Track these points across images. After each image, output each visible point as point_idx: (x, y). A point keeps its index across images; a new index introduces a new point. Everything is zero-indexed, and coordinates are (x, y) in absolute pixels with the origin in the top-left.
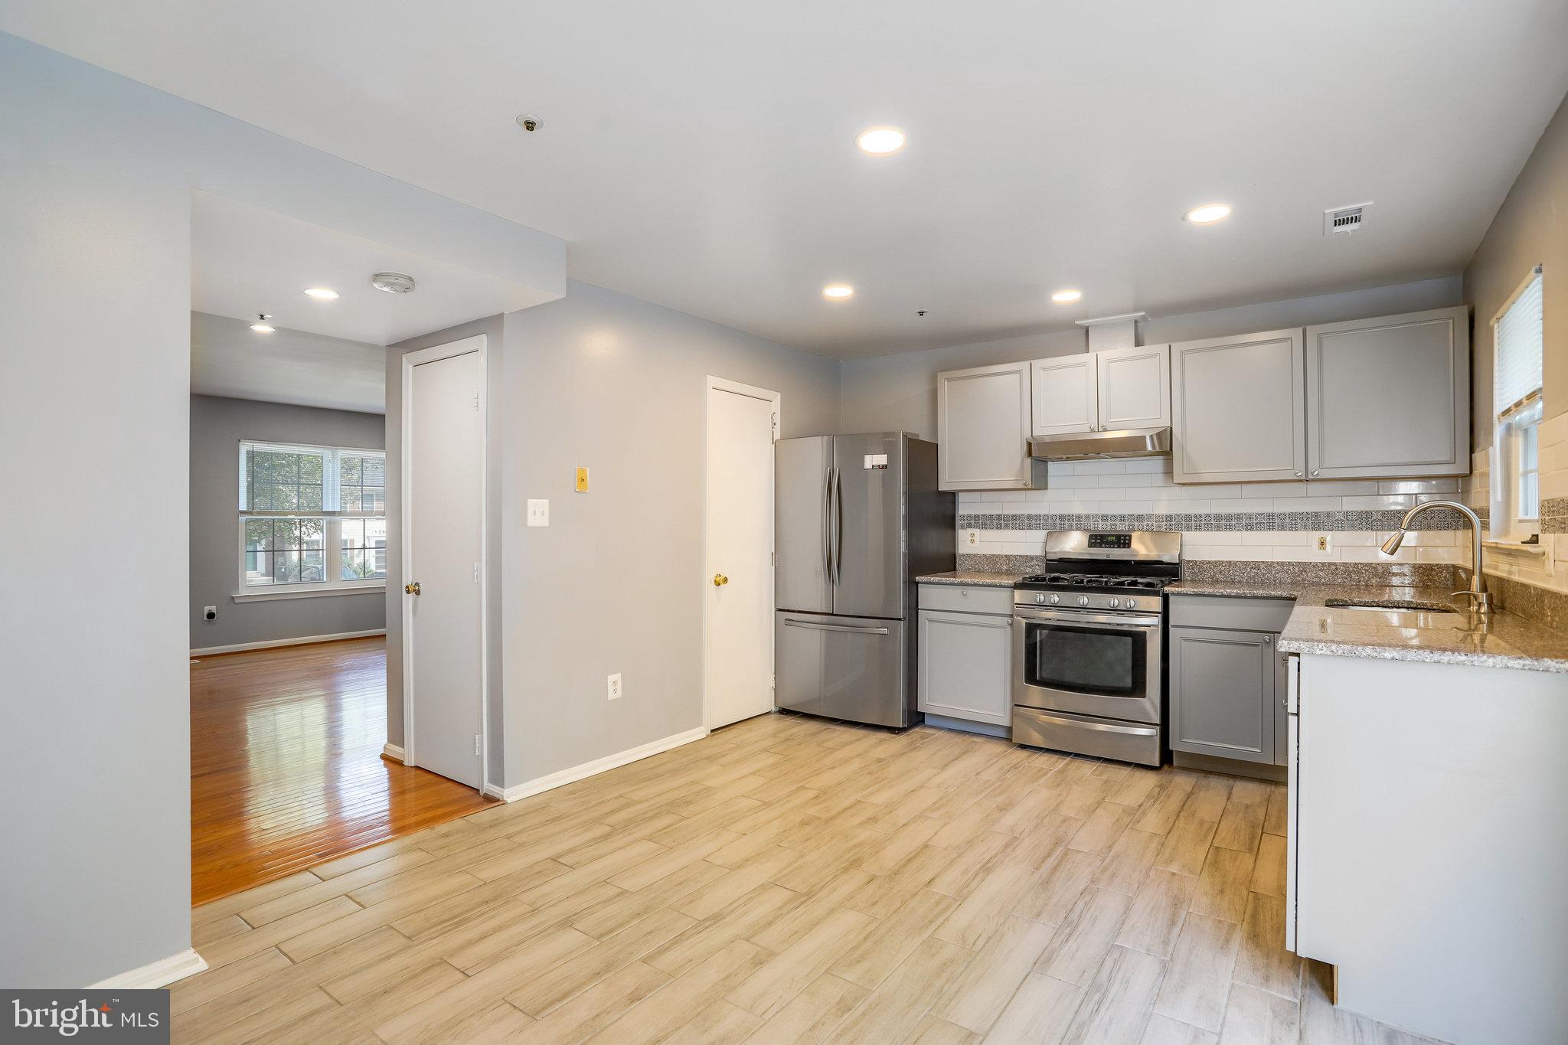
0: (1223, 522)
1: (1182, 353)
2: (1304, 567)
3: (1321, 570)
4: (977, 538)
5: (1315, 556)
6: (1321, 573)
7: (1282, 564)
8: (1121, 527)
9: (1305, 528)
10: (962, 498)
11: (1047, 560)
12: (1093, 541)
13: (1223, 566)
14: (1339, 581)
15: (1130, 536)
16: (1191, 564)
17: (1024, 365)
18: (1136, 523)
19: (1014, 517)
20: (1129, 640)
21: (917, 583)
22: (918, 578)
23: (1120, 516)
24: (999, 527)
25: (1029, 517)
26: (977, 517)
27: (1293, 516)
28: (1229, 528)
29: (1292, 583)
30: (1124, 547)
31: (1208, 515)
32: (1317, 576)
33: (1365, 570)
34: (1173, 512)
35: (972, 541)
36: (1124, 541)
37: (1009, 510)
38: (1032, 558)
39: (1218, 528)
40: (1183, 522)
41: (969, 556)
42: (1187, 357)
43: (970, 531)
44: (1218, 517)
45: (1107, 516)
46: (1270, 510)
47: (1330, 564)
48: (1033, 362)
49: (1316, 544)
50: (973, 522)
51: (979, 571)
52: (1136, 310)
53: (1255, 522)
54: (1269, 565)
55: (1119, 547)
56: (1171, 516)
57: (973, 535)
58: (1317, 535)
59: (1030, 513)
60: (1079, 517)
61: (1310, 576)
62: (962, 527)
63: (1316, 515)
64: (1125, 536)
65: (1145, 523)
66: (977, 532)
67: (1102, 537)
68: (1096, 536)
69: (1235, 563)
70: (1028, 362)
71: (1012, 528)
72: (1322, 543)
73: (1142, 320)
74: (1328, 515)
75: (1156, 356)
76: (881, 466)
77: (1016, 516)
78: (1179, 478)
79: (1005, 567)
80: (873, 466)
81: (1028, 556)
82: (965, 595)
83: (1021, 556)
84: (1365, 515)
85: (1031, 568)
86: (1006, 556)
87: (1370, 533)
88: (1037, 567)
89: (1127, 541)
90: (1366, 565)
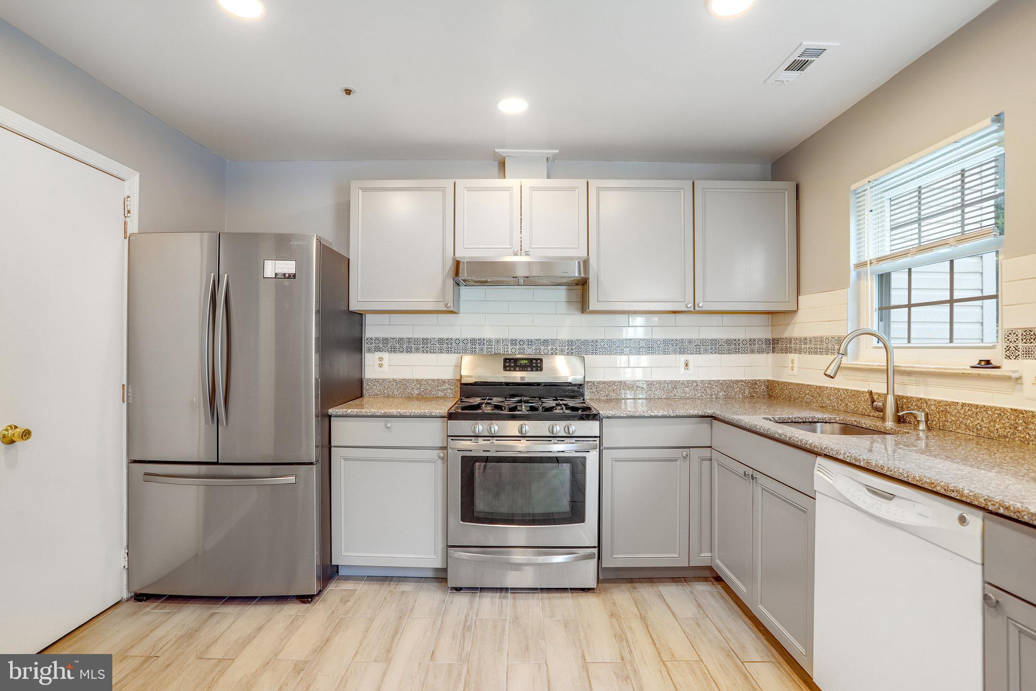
0: (614, 347)
1: (599, 189)
2: (675, 384)
3: (687, 387)
4: (385, 362)
5: (681, 375)
6: (687, 389)
7: (660, 382)
8: (530, 352)
9: (675, 352)
10: (369, 319)
11: (462, 384)
12: (507, 364)
13: (615, 386)
14: (699, 395)
15: (541, 360)
16: (590, 384)
17: (448, 184)
18: (542, 348)
19: (425, 341)
20: (566, 467)
21: (330, 417)
22: (331, 411)
23: (528, 341)
24: (409, 350)
25: (441, 341)
26: (385, 340)
27: (666, 342)
28: (619, 352)
30: (537, 370)
32: (684, 392)
33: (716, 386)
34: (574, 337)
35: (381, 366)
36: (534, 364)
37: (420, 334)
38: (444, 382)
39: (611, 352)
40: (582, 347)
41: (377, 380)
42: (602, 193)
43: (378, 355)
45: (516, 340)
47: (693, 382)
48: (458, 181)
49: (682, 365)
50: (381, 345)
51: (388, 397)
52: (549, 147)
53: (638, 347)
54: (650, 384)
55: (532, 370)
56: (572, 341)
57: (381, 359)
58: (683, 358)
59: (441, 336)
60: (490, 341)
61: (679, 392)
62: (369, 350)
63: (682, 341)
64: (537, 360)
65: (550, 348)
66: (386, 356)
67: (516, 360)
68: (510, 359)
70: (453, 181)
71: (423, 352)
72: (687, 365)
73: (555, 157)
74: (690, 341)
75: (573, 189)
76: (287, 275)
77: (427, 339)
78: (592, 307)
79: (416, 392)
80: (276, 274)
81: (440, 380)
82: (388, 428)
83: (433, 380)
84: (714, 342)
85: (443, 392)
86: (417, 380)
87: (717, 356)
88: (449, 391)
89: (539, 365)
90: (716, 381)
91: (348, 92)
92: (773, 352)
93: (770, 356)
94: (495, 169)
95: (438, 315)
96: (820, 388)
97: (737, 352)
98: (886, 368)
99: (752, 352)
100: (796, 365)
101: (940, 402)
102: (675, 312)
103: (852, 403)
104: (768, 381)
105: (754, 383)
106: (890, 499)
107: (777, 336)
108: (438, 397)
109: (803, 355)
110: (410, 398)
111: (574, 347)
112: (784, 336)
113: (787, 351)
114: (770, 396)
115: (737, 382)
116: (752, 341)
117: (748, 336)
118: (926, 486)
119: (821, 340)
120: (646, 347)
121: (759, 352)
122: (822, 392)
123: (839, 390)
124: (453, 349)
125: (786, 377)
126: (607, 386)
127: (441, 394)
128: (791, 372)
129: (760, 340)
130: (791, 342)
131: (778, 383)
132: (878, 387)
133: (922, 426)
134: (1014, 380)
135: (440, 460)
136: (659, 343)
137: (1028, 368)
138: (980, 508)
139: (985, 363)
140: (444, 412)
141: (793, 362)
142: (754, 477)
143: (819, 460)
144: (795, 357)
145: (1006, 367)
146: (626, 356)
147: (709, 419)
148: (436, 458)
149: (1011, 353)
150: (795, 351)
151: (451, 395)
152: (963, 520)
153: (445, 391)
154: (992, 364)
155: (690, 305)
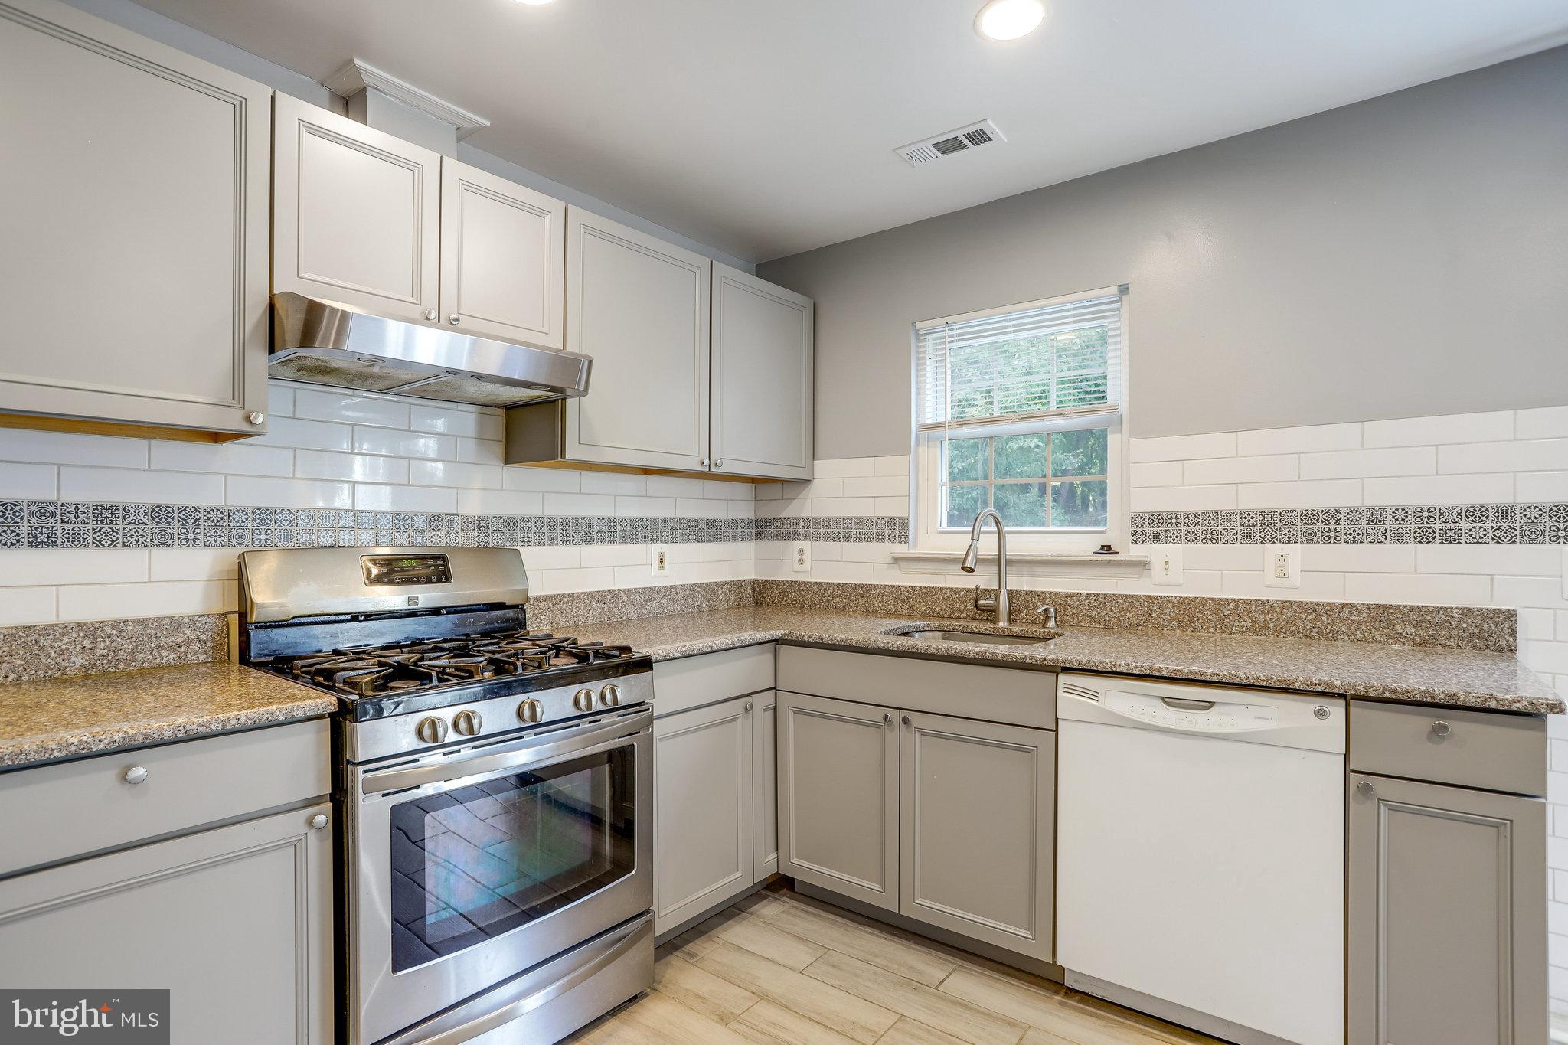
0: (559, 530)
1: (588, 231)
2: (649, 593)
3: (664, 597)
5: (656, 578)
6: (664, 601)
7: (628, 592)
9: (645, 539)
11: (244, 626)
12: (376, 570)
14: (679, 609)
15: (443, 558)
18: (429, 532)
19: (107, 512)
25: (161, 513)
27: (634, 522)
28: (566, 541)
29: (640, 619)
30: (439, 581)
31: (539, 519)
32: (660, 606)
34: (490, 511)
36: (432, 568)
38: (177, 624)
39: (552, 541)
40: (505, 531)
44: (552, 522)
46: (607, 512)
47: (671, 588)
48: (283, 96)
49: (655, 561)
53: (595, 531)
54: (616, 594)
55: (429, 582)
56: (486, 519)
58: (656, 549)
59: (163, 501)
63: (655, 522)
64: (431, 558)
65: (443, 532)
67: (389, 560)
69: (579, 595)
70: (273, 91)
71: (98, 544)
72: (662, 561)
73: (478, 130)
74: (665, 522)
75: (541, 213)
77: (113, 508)
78: (572, 452)
79: (78, 662)
81: (163, 619)
82: (134, 783)
83: (138, 622)
84: (693, 523)
85: (174, 652)
87: (696, 546)
88: (197, 646)
89: (441, 569)
90: (699, 586)
92: (757, 538)
93: (753, 543)
95: (154, 442)
96: (863, 586)
97: (719, 538)
98: (998, 557)
99: (735, 538)
100: (807, 557)
101: (1057, 594)
102: (647, 471)
103: (922, 604)
104: (755, 581)
105: (740, 584)
106: (1207, 708)
107: (766, 513)
108: (160, 667)
109: (821, 543)
111: (489, 531)
112: (784, 515)
113: (788, 536)
114: (758, 604)
115: (723, 584)
116: (735, 522)
117: (730, 516)
119: (858, 522)
120: (606, 531)
121: (742, 539)
122: (868, 591)
123: (898, 588)
124: (201, 536)
125: (787, 573)
126: (551, 605)
127: (168, 657)
128: (797, 567)
129: (743, 521)
130: (796, 524)
131: (777, 583)
133: (1051, 623)
134: (1144, 565)
135: (313, 837)
136: (624, 523)
137: (1155, 552)
138: (1342, 696)
139: (1106, 549)
140: (326, 702)
141: (801, 552)
142: (905, 721)
143: (1063, 678)
144: (806, 545)
145: (1136, 552)
146: (578, 547)
147: (772, 645)
148: (304, 829)
149: (1137, 538)
150: (806, 537)
151: (202, 657)
152: (1321, 714)
153: (183, 649)
154: (1114, 549)
155: (706, 462)
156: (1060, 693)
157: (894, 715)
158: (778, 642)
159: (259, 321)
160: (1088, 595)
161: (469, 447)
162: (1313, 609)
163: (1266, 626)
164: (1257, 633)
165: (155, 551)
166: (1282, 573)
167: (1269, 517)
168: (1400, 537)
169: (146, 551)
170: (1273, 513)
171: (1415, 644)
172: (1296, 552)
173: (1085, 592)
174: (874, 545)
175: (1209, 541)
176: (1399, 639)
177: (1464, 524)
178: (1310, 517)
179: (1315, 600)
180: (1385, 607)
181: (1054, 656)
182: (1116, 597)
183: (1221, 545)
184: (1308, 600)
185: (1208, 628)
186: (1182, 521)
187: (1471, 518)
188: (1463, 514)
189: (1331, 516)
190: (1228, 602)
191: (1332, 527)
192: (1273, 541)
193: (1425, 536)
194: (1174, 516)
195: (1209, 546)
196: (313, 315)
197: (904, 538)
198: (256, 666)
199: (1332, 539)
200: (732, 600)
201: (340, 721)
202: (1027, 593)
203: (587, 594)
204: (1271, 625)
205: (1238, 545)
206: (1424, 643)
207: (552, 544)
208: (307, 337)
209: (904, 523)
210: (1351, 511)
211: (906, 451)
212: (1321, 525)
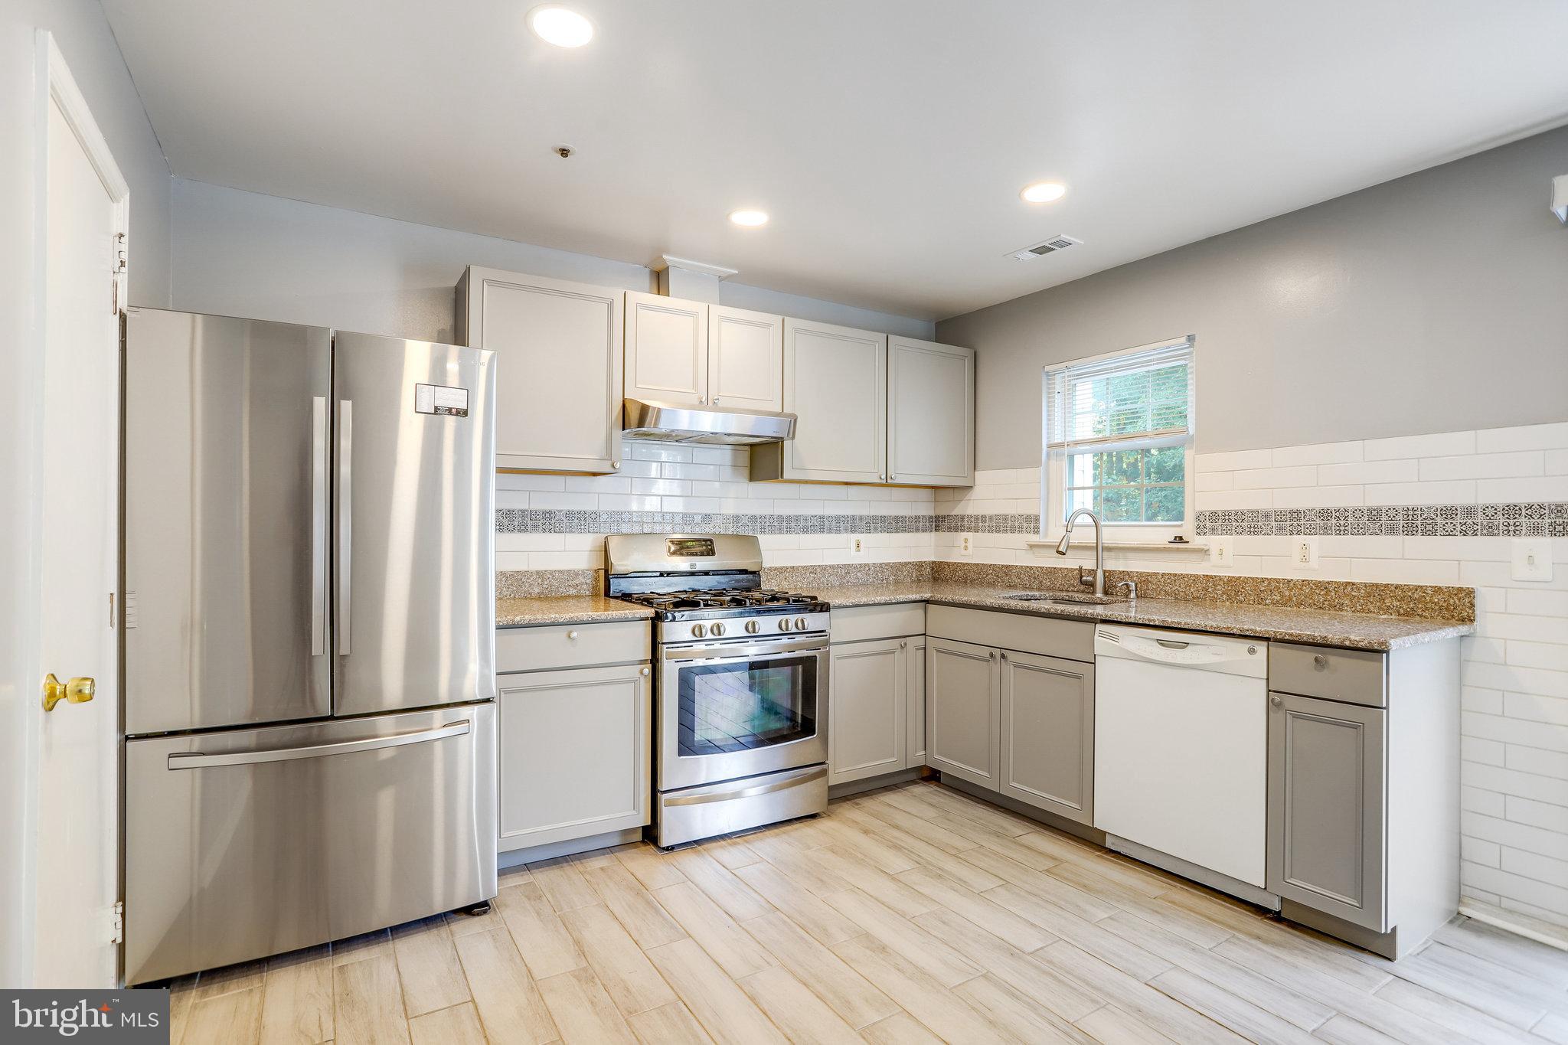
0: (784, 524)
2: (848, 568)
3: (859, 571)
5: (854, 558)
6: (859, 574)
7: (832, 567)
9: (846, 530)
14: (871, 581)
15: (711, 541)
16: (766, 571)
19: (548, 515)
24: (523, 528)
25: (569, 515)
27: (838, 519)
28: (789, 531)
29: (841, 586)
30: (709, 554)
31: (772, 516)
32: (857, 577)
33: (887, 569)
34: (740, 512)
36: (705, 547)
37: (539, 504)
38: (577, 574)
39: (781, 531)
40: (749, 524)
42: (799, 336)
46: (820, 512)
47: (865, 565)
48: (628, 293)
49: (853, 546)
53: (810, 524)
54: (824, 568)
55: (703, 555)
58: (854, 537)
59: (571, 509)
61: (852, 578)
63: (853, 518)
67: (681, 541)
68: (675, 541)
69: (798, 568)
70: (624, 292)
71: (544, 531)
72: (858, 546)
73: (730, 277)
74: (861, 518)
75: (767, 326)
76: (454, 411)
77: (550, 512)
78: (786, 476)
79: (537, 590)
80: (436, 408)
81: (571, 571)
82: (573, 639)
83: (560, 572)
84: (883, 519)
85: (576, 588)
86: (538, 572)
87: (886, 535)
88: (585, 587)
89: (710, 547)
90: (887, 564)
91: (564, 152)
92: (936, 530)
93: (933, 534)
94: (646, 280)
95: (567, 477)
96: (1007, 567)
97: (904, 530)
98: (1095, 545)
99: (917, 530)
100: (970, 545)
101: (1143, 573)
102: (847, 484)
104: (934, 562)
105: (920, 565)
106: (1184, 648)
107: (942, 512)
108: (569, 596)
109: (980, 534)
110: (529, 598)
111: (740, 525)
112: (954, 513)
113: (956, 529)
114: (935, 579)
115: (906, 564)
116: (917, 518)
117: (914, 513)
118: (1224, 631)
119: (1005, 518)
120: (817, 524)
121: (924, 531)
122: (1011, 570)
123: (1031, 568)
124: (586, 527)
125: (956, 557)
126: (779, 573)
127: (572, 591)
128: (964, 552)
129: (924, 517)
130: (963, 519)
131: (948, 564)
132: (1088, 564)
133: (1133, 595)
134: (1204, 552)
135: (642, 679)
136: (830, 519)
137: (1213, 542)
138: (1267, 639)
139: (1179, 539)
140: (650, 612)
141: (966, 541)
142: (1003, 656)
143: (1099, 627)
144: (970, 535)
145: (1198, 542)
146: (798, 535)
147: (923, 604)
148: (638, 675)
149: (1200, 530)
150: (969, 529)
151: (587, 593)
152: (1252, 651)
153: (579, 587)
154: (1185, 539)
155: (883, 477)
156: (1096, 637)
157: (997, 653)
158: (927, 601)
159: (619, 413)
160: (1163, 575)
161: (727, 472)
162: (1324, 586)
163: (1291, 599)
164: (1285, 605)
165: (567, 534)
166: (1305, 559)
167: (1296, 514)
168: (1392, 530)
169: (563, 535)
170: (1298, 512)
171: (1399, 615)
172: (1314, 541)
173: (1161, 572)
174: (1016, 535)
175: (1252, 533)
176: (1387, 610)
177: (1439, 520)
178: (1325, 515)
179: (1327, 580)
180: (1377, 585)
181: (1092, 611)
182: (1183, 576)
183: (1261, 537)
184: (1321, 580)
185: (1249, 601)
186: (1233, 517)
187: (1444, 516)
188: (1438, 513)
189: (1342, 514)
190: (1263, 580)
191: (1342, 523)
192: (1299, 533)
193: (1410, 530)
194: (1227, 514)
195: (1252, 537)
196: (644, 410)
197: (1036, 531)
198: (612, 597)
199: (1342, 532)
200: (914, 576)
201: (656, 620)
202: (1121, 572)
203: (803, 567)
204: (1294, 599)
205: (1273, 536)
206: (1407, 614)
207: (780, 533)
208: (641, 423)
209: (1037, 519)
210: (1356, 510)
211: (1037, 463)
212: (1334, 521)
